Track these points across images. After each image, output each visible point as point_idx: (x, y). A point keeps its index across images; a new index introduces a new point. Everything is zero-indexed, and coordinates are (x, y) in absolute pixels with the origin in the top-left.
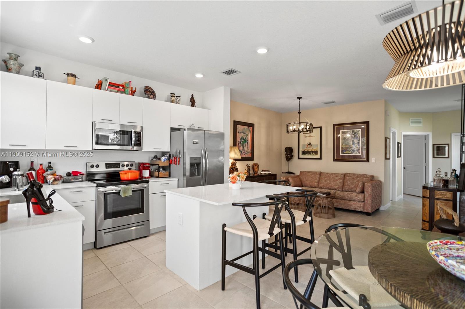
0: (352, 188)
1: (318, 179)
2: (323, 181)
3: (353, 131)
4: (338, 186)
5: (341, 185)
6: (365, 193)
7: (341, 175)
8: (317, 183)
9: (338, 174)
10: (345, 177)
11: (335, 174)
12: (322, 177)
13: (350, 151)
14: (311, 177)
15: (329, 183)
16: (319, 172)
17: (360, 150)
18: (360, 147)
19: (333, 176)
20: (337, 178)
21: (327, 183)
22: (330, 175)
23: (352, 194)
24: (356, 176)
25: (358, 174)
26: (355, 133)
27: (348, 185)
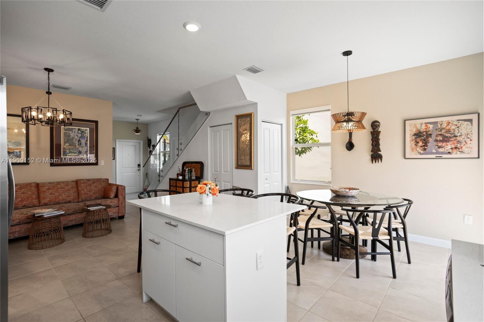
0: (91, 196)
1: (36, 193)
2: (47, 194)
3: (79, 130)
4: (73, 197)
5: (76, 194)
6: (120, 196)
7: (73, 183)
8: (36, 199)
9: (67, 182)
10: (79, 184)
11: (63, 182)
12: (42, 189)
13: (76, 152)
14: (21, 192)
15: (59, 196)
16: (34, 183)
17: (88, 151)
18: (88, 148)
19: (60, 185)
20: (69, 187)
21: (55, 196)
22: (55, 185)
23: (107, 201)
24: (92, 181)
25: (92, 179)
26: (82, 132)
27: (85, 194)
